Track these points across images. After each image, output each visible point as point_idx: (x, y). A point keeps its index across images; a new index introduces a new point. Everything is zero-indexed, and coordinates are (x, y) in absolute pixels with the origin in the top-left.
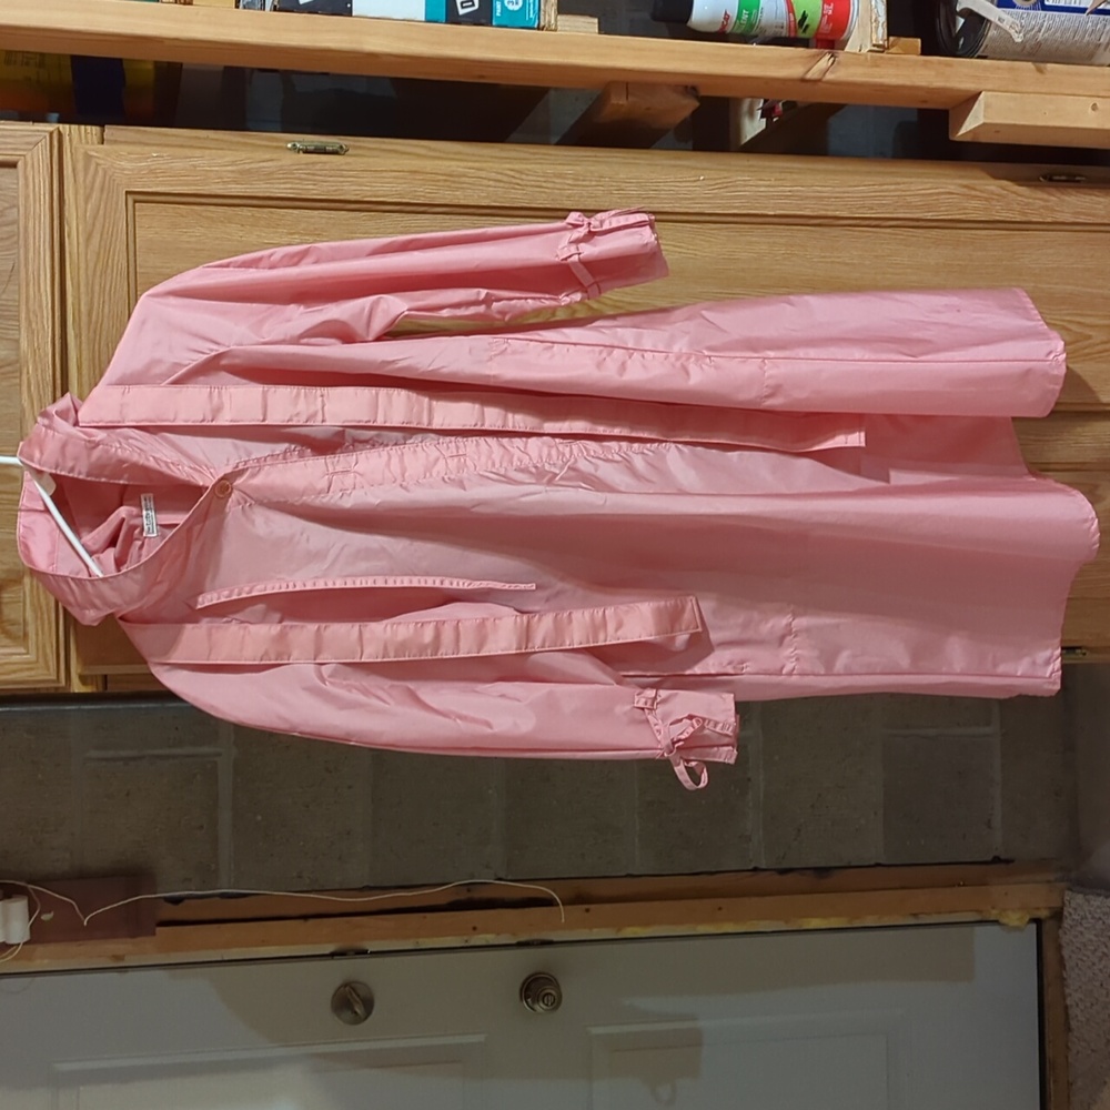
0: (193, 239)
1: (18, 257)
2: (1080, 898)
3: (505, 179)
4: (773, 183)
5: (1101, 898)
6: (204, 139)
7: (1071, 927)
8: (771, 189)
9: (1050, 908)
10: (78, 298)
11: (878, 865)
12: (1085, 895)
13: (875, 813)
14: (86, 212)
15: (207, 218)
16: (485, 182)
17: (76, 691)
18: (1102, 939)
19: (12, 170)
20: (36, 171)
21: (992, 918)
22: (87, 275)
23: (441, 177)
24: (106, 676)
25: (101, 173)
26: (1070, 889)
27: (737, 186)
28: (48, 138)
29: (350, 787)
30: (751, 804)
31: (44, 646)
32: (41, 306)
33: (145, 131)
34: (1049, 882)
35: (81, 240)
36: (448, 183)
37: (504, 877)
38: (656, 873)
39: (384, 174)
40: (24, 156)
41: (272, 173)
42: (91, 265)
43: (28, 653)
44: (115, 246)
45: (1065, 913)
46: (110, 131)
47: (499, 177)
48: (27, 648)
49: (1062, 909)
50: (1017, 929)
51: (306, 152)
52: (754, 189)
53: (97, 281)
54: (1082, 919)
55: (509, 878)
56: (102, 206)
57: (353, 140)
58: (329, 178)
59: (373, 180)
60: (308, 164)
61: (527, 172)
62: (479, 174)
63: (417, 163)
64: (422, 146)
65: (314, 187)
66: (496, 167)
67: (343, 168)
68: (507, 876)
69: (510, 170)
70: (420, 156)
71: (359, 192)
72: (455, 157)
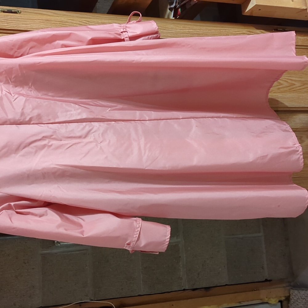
2: (296, 292)
4: (182, 28)
5: (304, 291)
7: (294, 302)
8: (181, 30)
9: (285, 296)
11: (227, 285)
12: (298, 290)
13: (224, 266)
18: (305, 306)
21: (266, 302)
26: (292, 289)
27: (169, 29)
29: (33, 269)
30: (181, 266)
34: (284, 287)
36: (60, 25)
37: (93, 300)
39: (35, 21)
45: (291, 298)
47: (81, 23)
49: (289, 296)
50: (274, 305)
51: (4, 12)
52: (175, 30)
54: (298, 299)
55: (95, 300)
57: (23, 9)
58: (13, 22)
59: (31, 23)
60: (5, 16)
61: (91, 22)
62: (73, 22)
63: (48, 18)
64: (50, 12)
65: (7, 25)
66: (79, 19)
67: (18, 18)
68: (94, 299)
69: (85, 21)
70: (49, 15)
71: (25, 27)
72: (63, 16)
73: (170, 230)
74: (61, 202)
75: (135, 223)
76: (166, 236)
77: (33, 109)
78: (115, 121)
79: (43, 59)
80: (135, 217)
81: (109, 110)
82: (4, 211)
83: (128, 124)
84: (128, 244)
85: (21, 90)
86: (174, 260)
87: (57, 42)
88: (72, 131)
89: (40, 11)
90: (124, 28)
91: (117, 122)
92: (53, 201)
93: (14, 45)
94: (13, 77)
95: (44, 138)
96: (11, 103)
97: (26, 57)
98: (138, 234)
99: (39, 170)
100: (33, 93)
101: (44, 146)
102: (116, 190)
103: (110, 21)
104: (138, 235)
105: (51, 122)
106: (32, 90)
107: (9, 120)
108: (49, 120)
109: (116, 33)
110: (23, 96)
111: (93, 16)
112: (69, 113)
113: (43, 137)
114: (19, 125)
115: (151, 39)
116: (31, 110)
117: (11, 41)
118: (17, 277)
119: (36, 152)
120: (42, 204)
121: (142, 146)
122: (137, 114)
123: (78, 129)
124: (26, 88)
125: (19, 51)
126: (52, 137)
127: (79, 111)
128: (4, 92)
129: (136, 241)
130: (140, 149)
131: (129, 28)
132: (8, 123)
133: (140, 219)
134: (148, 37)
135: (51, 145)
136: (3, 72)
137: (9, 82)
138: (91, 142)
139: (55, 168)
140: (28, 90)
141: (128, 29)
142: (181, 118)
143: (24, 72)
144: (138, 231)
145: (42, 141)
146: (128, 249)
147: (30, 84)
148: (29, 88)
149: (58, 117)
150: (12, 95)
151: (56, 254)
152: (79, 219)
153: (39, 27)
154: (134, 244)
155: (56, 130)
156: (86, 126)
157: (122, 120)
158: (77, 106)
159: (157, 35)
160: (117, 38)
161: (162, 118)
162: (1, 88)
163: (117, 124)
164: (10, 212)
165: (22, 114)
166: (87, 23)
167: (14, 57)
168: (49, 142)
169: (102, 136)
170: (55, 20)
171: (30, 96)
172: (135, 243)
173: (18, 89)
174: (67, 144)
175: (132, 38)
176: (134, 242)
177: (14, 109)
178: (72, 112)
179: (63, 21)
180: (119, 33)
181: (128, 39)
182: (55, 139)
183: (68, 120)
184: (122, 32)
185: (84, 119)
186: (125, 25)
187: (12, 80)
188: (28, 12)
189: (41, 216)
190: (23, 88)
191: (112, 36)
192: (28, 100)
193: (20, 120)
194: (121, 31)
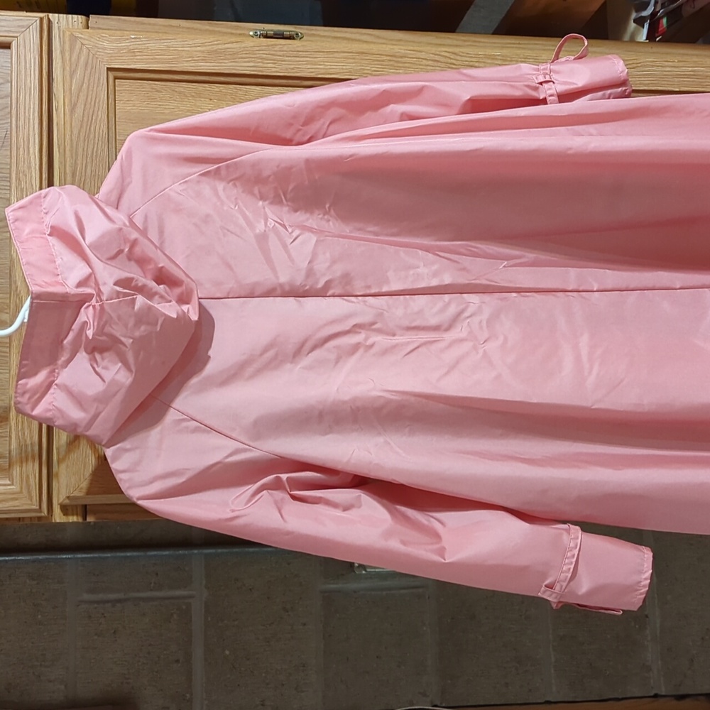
0: (167, 111)
1: (11, 126)
3: (442, 59)
4: (676, 64)
6: (177, 27)
8: (675, 69)
10: (64, 163)
14: (71, 86)
15: (180, 93)
16: (424, 62)
17: (58, 521)
19: (6, 51)
20: (28, 48)
22: (71, 140)
23: (385, 58)
24: (86, 506)
25: (85, 51)
27: (645, 67)
28: (38, 21)
29: (304, 624)
30: (649, 638)
31: (28, 476)
32: (29, 167)
33: (125, 20)
35: (67, 111)
36: (391, 63)
37: (439, 705)
38: (571, 700)
39: (336, 55)
40: (17, 37)
41: (237, 53)
42: (75, 132)
43: (13, 484)
44: (98, 115)
46: (93, 18)
47: (437, 58)
48: (12, 479)
51: (266, 37)
52: (660, 69)
53: (81, 144)
55: (444, 705)
56: (86, 81)
57: (307, 29)
58: (287, 58)
59: (326, 59)
60: (268, 46)
61: (461, 54)
62: (419, 55)
63: (365, 47)
64: (368, 34)
65: (274, 66)
66: (434, 50)
67: (299, 49)
68: (441, 703)
69: (446, 52)
70: (366, 42)
71: (313, 70)
72: (397, 43)
73: (652, 559)
74: (394, 478)
75: (565, 536)
76: (641, 572)
77: (334, 262)
78: (519, 291)
79: (358, 147)
80: (564, 522)
81: (504, 266)
82: (265, 491)
83: (549, 298)
84: (550, 586)
85: (307, 219)
86: (633, 624)
87: (392, 107)
88: (420, 312)
89: (346, 32)
90: (547, 74)
91: (522, 293)
92: (374, 474)
93: (295, 117)
94: (290, 188)
95: (357, 328)
96: (285, 246)
97: (320, 144)
98: (574, 563)
99: (344, 402)
100: (333, 225)
101: (356, 348)
102: (518, 456)
103: (505, 51)
104: (572, 566)
105: (373, 291)
106: (331, 218)
107: (281, 285)
108: (369, 287)
109: (528, 86)
110: (312, 232)
111: (465, 41)
112: (411, 272)
113: (355, 326)
114: (300, 299)
115: (609, 98)
116: (328, 264)
117: (289, 106)
118: (268, 642)
119: (338, 360)
120: (349, 479)
121: (584, 352)
122: (572, 275)
123: (431, 309)
124: (319, 215)
125: (304, 128)
126: (374, 327)
127: (435, 267)
128: (271, 223)
129: (568, 579)
130: (578, 358)
131: (557, 72)
132: (279, 291)
133: (578, 528)
134: (604, 94)
135: (372, 346)
136: (269, 176)
137: (282, 201)
138: (462, 340)
139: (380, 397)
140: (321, 219)
141: (554, 77)
142: (678, 287)
143: (317, 177)
144: (574, 556)
145: (351, 335)
146: (548, 599)
147: (327, 206)
148: (324, 215)
149: (387, 281)
150: (287, 230)
151: (355, 592)
152: (432, 519)
153: (343, 69)
154: (564, 587)
155: (384, 310)
156: (451, 304)
157: (533, 288)
158: (430, 255)
159: (624, 88)
160: (530, 98)
161: (632, 286)
162: (265, 213)
163: (523, 298)
164: (279, 494)
165: (310, 273)
166: (452, 57)
167: (294, 143)
168: (366, 339)
169: (488, 327)
170: (380, 53)
171: (327, 234)
172: (565, 584)
173: (301, 217)
174: (408, 343)
175: (565, 97)
176: (564, 581)
177: (292, 260)
178: (419, 270)
179: (397, 54)
180: (534, 84)
181: (555, 98)
182: (379, 331)
183: (410, 287)
184: (541, 83)
185: (446, 285)
186: (549, 65)
187: (288, 196)
188: (319, 36)
189: (346, 508)
190: (312, 213)
191: (517, 93)
192: (323, 241)
193: (305, 285)
194: (540, 81)
